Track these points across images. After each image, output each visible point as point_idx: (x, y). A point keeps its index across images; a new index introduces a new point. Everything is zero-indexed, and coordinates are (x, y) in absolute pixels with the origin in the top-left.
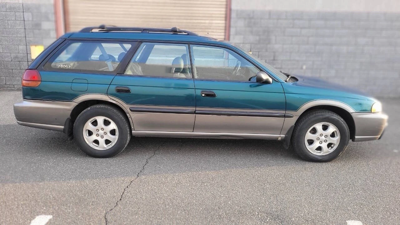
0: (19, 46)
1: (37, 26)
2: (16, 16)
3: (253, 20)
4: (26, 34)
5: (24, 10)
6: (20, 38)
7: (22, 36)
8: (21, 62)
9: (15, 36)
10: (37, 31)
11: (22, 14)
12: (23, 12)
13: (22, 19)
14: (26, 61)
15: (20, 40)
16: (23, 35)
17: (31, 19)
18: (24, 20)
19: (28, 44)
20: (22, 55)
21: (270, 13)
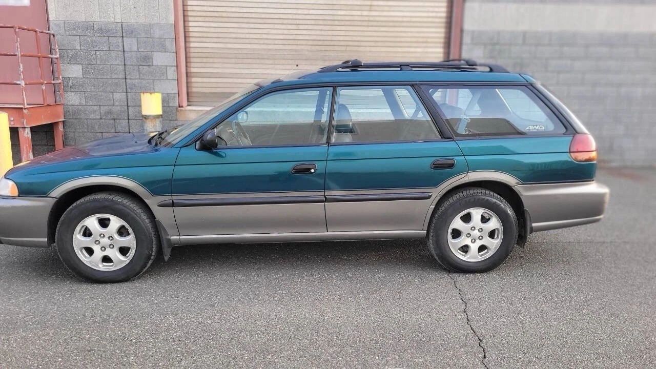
0: (115, 94)
1: (146, 60)
2: (109, 43)
3: (497, 47)
4: (127, 73)
5: (124, 34)
6: (117, 81)
7: (120, 77)
8: (118, 121)
9: (109, 77)
10: (145, 69)
11: (120, 40)
12: (123, 37)
13: (121, 48)
14: (126, 118)
15: (117, 84)
16: (122, 76)
17: (135, 48)
18: (124, 51)
19: (129, 90)
20: (119, 108)
21: (524, 34)
